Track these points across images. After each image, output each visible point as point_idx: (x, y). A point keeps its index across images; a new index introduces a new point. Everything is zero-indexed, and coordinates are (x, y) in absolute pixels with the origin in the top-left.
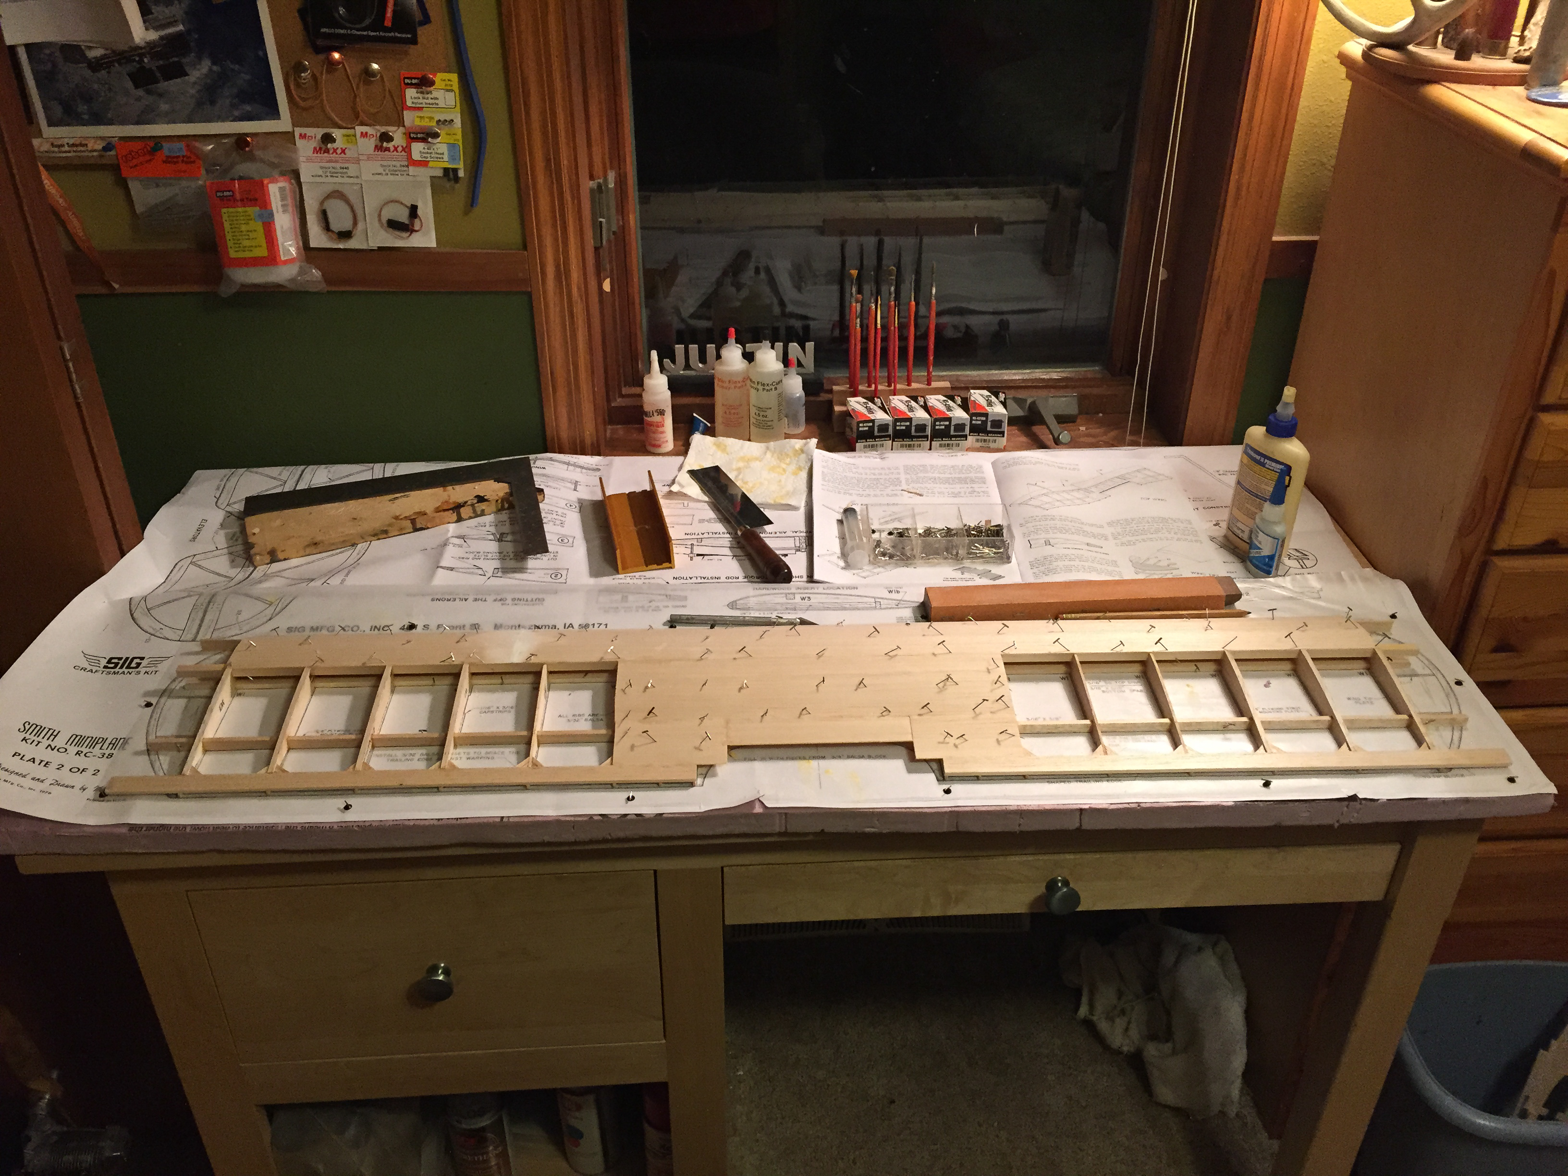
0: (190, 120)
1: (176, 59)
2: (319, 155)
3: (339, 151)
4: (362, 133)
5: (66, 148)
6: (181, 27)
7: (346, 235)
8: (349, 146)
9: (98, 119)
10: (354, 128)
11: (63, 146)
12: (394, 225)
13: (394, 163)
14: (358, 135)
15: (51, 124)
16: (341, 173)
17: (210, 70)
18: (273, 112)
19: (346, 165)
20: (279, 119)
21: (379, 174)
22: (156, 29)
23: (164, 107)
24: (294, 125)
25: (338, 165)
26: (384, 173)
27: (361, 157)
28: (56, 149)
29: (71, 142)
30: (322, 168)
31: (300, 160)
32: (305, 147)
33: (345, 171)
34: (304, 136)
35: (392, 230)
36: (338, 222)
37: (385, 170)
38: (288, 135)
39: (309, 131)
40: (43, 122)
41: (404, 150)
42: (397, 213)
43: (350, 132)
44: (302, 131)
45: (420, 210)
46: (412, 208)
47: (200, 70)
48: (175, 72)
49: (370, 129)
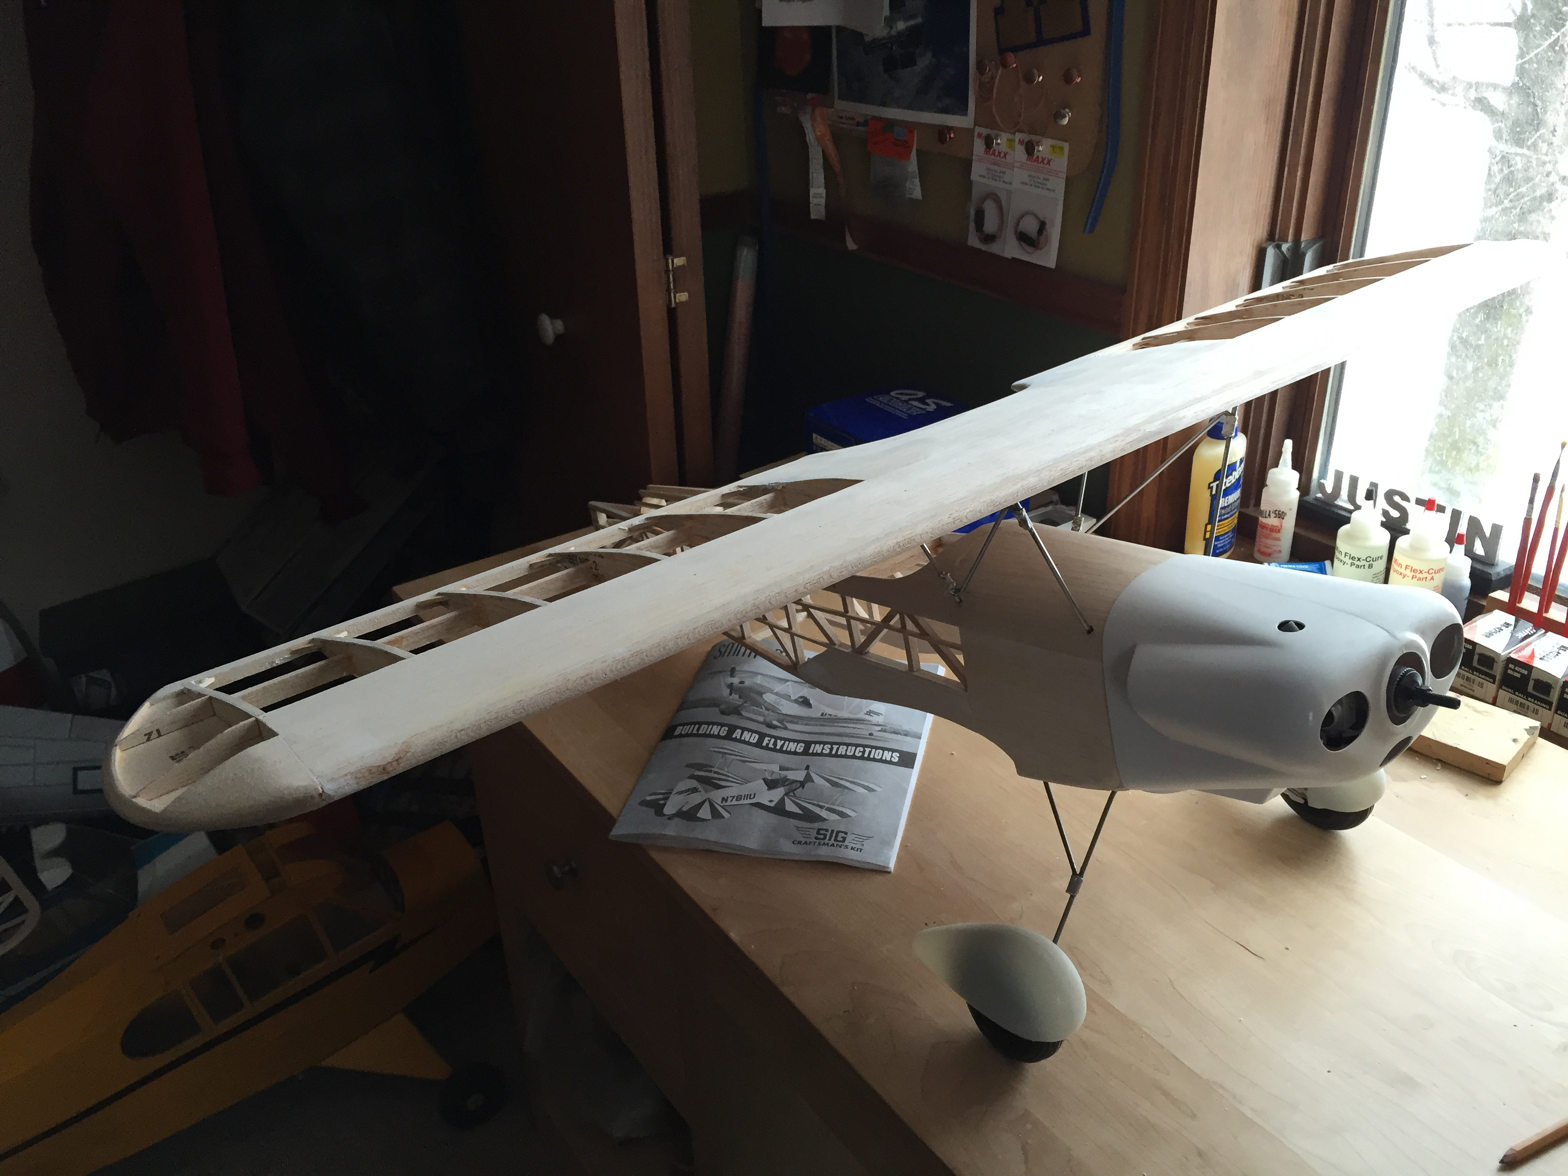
0: (910, 107)
1: (912, 49)
2: (987, 156)
3: (1002, 155)
4: (1020, 139)
5: (843, 120)
6: (919, 20)
7: (990, 239)
8: (1008, 150)
9: (862, 98)
10: (1015, 134)
11: (841, 118)
12: (1023, 238)
13: (1039, 175)
14: (1017, 141)
15: (840, 98)
16: (999, 177)
17: (930, 62)
18: (962, 110)
19: (1004, 170)
20: (966, 115)
21: (1027, 184)
22: (906, 20)
23: (898, 93)
24: (976, 124)
25: (998, 169)
26: (1029, 184)
27: (1017, 164)
28: (839, 120)
29: (848, 115)
30: (987, 169)
31: (974, 158)
32: (979, 146)
33: (1002, 175)
34: (979, 135)
35: (1022, 243)
36: (990, 225)
37: (1030, 181)
38: (970, 132)
39: (984, 131)
40: (836, 95)
41: (1049, 163)
42: (1030, 226)
43: (1011, 136)
44: (978, 130)
45: (1047, 227)
46: (1042, 225)
47: (925, 61)
48: (910, 61)
49: (1025, 137)
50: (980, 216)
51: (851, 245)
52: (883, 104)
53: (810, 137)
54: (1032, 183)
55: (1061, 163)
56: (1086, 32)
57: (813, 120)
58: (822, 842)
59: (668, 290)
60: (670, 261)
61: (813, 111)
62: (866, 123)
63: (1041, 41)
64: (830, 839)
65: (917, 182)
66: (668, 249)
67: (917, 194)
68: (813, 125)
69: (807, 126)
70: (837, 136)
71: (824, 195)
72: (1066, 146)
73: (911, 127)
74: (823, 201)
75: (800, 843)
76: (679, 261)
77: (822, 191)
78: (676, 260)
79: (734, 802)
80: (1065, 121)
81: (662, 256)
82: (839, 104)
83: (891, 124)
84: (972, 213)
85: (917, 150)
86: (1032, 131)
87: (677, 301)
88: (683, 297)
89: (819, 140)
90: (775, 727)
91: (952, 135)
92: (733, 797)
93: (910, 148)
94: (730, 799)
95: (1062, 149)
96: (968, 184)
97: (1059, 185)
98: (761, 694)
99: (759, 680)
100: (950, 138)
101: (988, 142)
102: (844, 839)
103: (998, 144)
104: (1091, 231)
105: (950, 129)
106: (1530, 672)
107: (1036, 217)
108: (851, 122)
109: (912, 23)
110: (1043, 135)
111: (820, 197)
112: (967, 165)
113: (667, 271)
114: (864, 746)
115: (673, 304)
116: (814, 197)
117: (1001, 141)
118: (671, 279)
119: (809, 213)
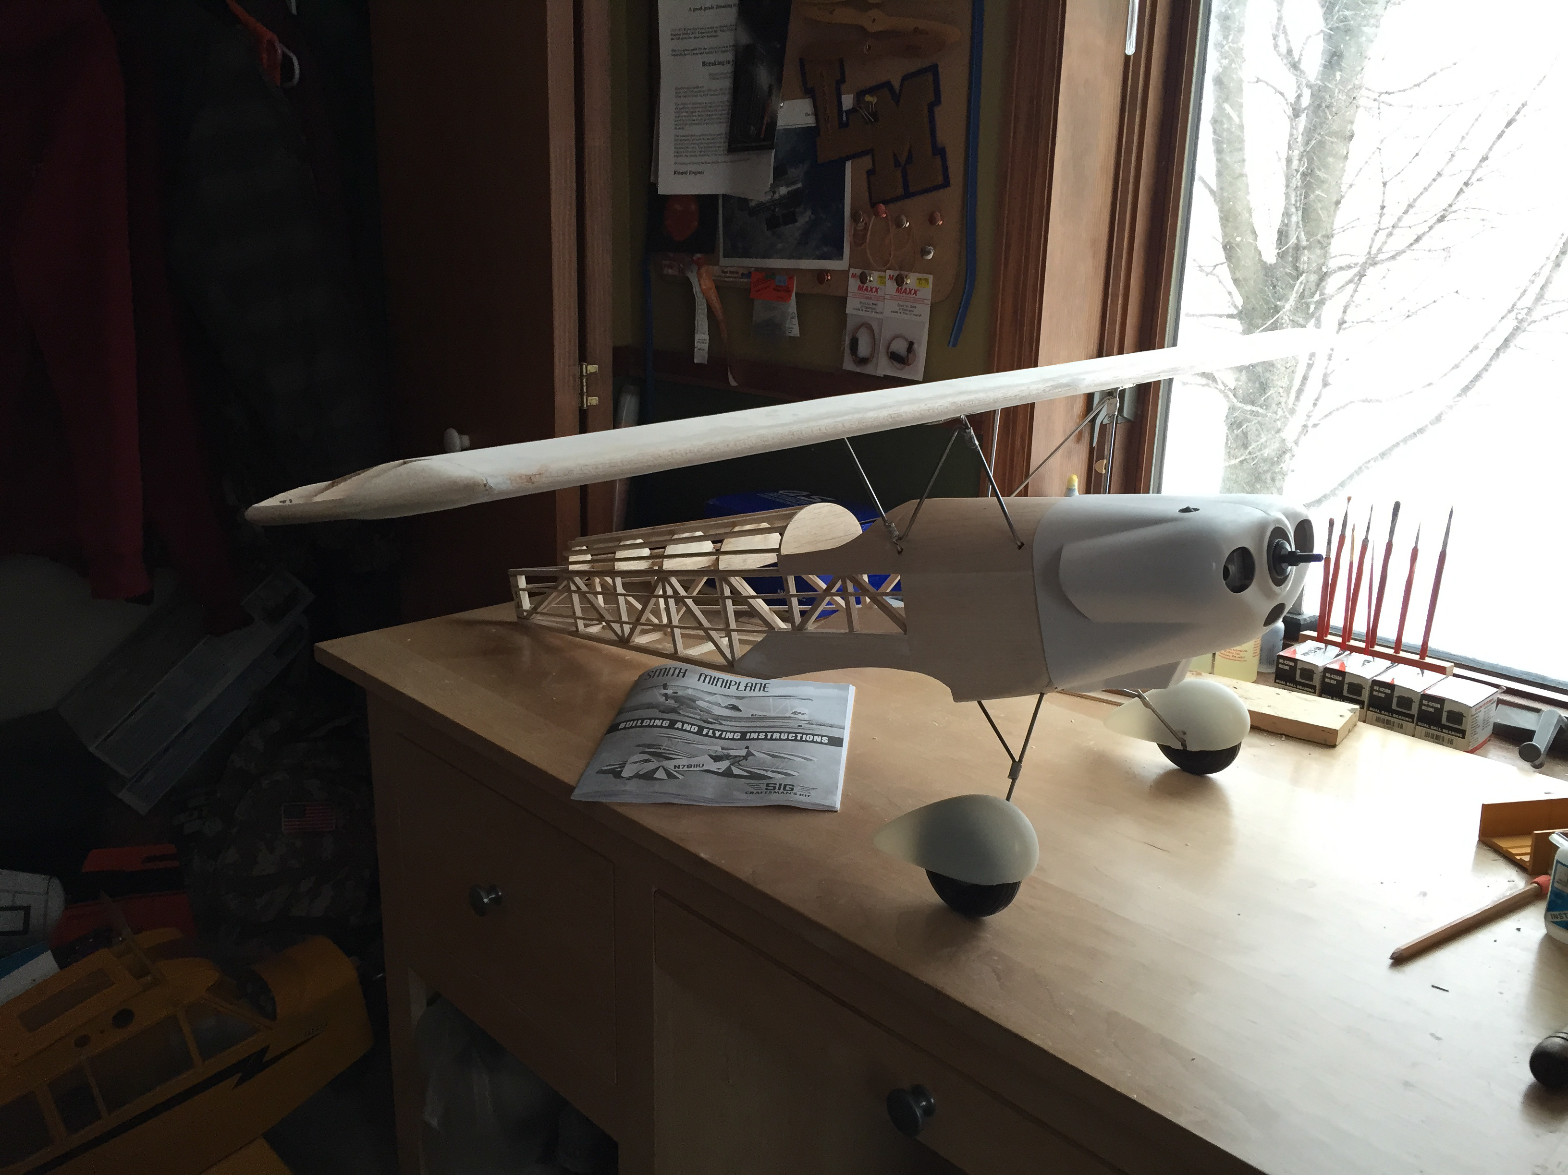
0: (791, 257)
1: (793, 209)
2: (861, 292)
3: (874, 290)
4: (890, 275)
5: (728, 275)
6: (799, 185)
7: (864, 361)
8: (880, 285)
9: (747, 255)
10: (885, 272)
11: (726, 272)
12: (895, 357)
13: (907, 303)
14: (887, 277)
15: (724, 256)
16: (872, 309)
17: (810, 218)
18: (840, 256)
19: (874, 302)
20: (842, 259)
21: (897, 312)
22: (787, 186)
23: (780, 246)
24: (850, 266)
25: (871, 302)
26: (899, 312)
27: (887, 297)
28: (723, 275)
29: (732, 269)
30: (861, 302)
31: (849, 294)
32: (853, 284)
33: (874, 307)
34: (854, 276)
35: (894, 362)
36: (863, 350)
37: (900, 309)
38: (845, 274)
39: (858, 272)
40: (721, 254)
41: (915, 293)
42: (900, 347)
43: (882, 274)
44: (852, 271)
45: (916, 346)
46: (911, 344)
47: (804, 218)
48: (791, 219)
49: (895, 273)
50: (854, 342)
51: (733, 383)
52: (766, 256)
53: (696, 289)
54: (901, 311)
55: (926, 292)
56: (946, 184)
57: (699, 276)
58: (773, 791)
59: (581, 394)
60: (584, 366)
61: (699, 269)
62: (749, 275)
63: (908, 194)
64: (779, 789)
65: (796, 321)
66: (583, 358)
67: (796, 331)
68: (699, 281)
69: (694, 280)
70: (720, 288)
71: (708, 341)
72: (931, 278)
73: (790, 273)
74: (706, 346)
75: (752, 793)
76: (592, 368)
77: (707, 337)
78: (589, 367)
79: (686, 768)
80: (931, 256)
81: (578, 362)
82: (724, 261)
83: (772, 273)
84: (847, 342)
85: (797, 294)
86: (901, 269)
87: (589, 404)
88: (594, 401)
89: (703, 292)
90: (711, 723)
91: (829, 278)
92: (684, 766)
93: (789, 291)
94: (681, 767)
95: (927, 280)
96: (843, 317)
97: (925, 311)
98: (694, 701)
99: (690, 692)
100: (828, 279)
101: (863, 278)
102: (792, 789)
103: (870, 281)
104: (954, 345)
105: (827, 272)
106: (1344, 678)
107: (906, 339)
108: (735, 275)
109: (794, 187)
110: (910, 271)
111: (703, 343)
112: (844, 299)
113: (582, 375)
114: (796, 733)
115: (585, 405)
116: (697, 342)
117: (873, 278)
118: (585, 384)
119: (692, 357)
